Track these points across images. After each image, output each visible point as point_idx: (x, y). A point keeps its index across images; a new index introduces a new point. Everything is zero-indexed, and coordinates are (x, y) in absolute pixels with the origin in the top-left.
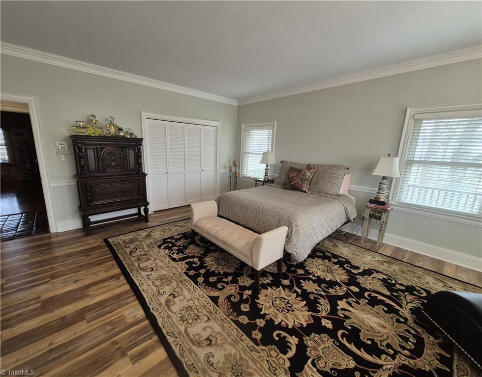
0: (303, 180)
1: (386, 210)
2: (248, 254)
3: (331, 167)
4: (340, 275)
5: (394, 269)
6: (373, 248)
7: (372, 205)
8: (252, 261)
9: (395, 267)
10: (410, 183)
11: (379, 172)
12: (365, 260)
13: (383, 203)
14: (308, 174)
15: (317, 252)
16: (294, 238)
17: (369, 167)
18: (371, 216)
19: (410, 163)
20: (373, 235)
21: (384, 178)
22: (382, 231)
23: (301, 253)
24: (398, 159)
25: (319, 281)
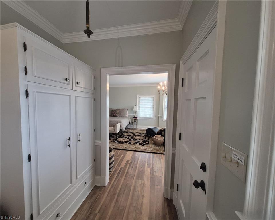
0: (117, 113)
1: (137, 119)
2: (114, 131)
3: (123, 109)
4: (131, 134)
5: (140, 132)
6: (136, 129)
7: (134, 118)
8: (115, 132)
9: (141, 131)
10: (141, 113)
11: (134, 110)
12: (135, 131)
13: (136, 117)
14: (118, 112)
15: (126, 128)
16: (122, 126)
17: (132, 109)
18: (134, 121)
19: (140, 107)
20: (135, 128)
21: (136, 111)
22: (137, 125)
23: (124, 129)
24: (137, 106)
25: (127, 136)
